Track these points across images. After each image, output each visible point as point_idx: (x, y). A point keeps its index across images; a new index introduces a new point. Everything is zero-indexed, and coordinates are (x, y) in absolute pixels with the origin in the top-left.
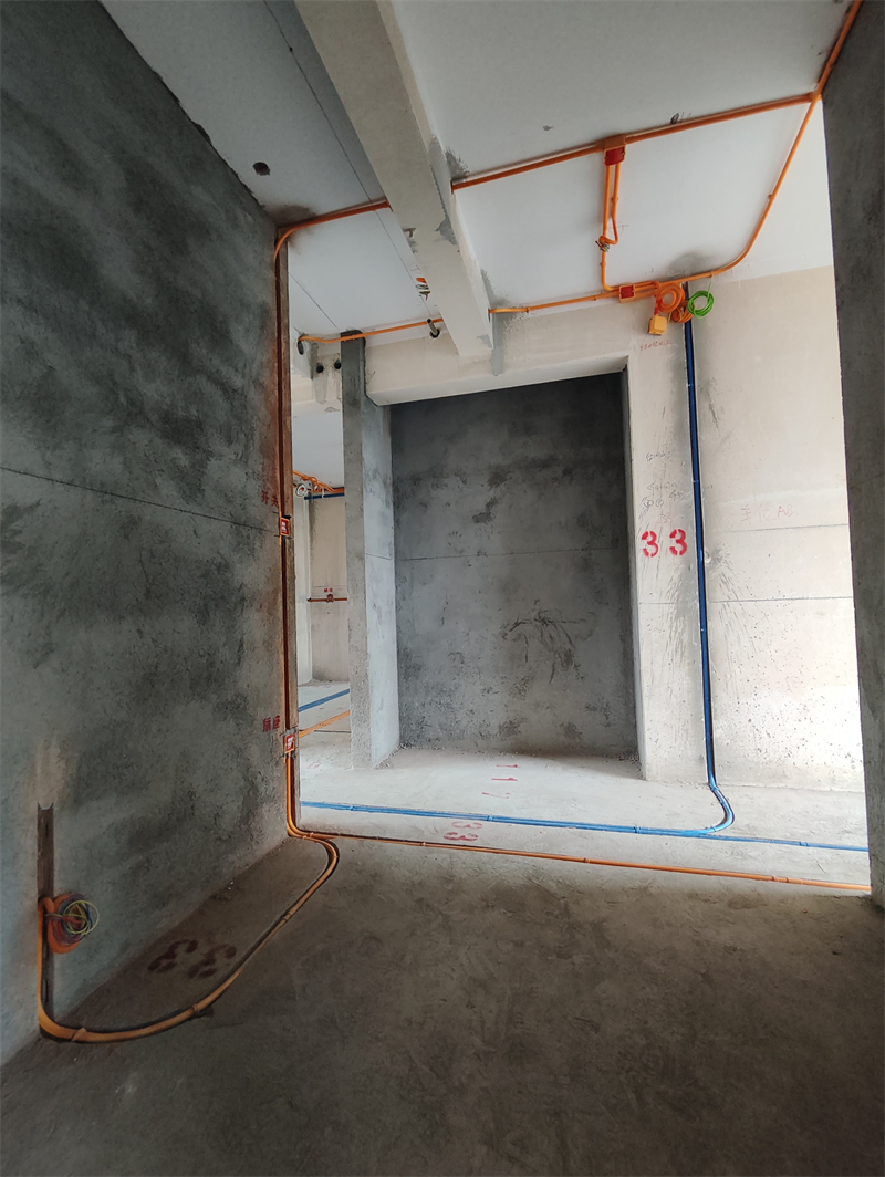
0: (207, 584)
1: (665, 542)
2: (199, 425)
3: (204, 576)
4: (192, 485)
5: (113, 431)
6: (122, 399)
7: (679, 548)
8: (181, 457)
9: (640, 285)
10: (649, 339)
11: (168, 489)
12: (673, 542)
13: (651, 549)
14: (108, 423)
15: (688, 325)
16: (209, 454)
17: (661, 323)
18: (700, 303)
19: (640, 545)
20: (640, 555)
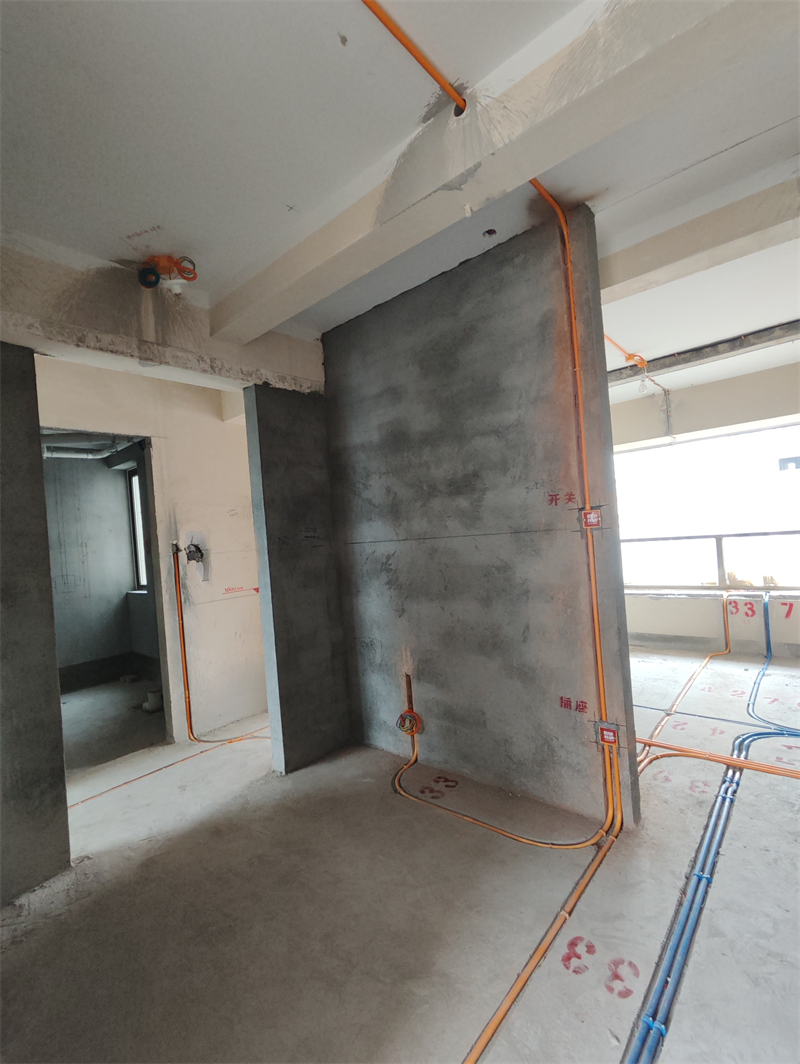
0: (489, 581)
2: (476, 475)
3: (486, 576)
4: (472, 518)
5: (422, 506)
6: (425, 488)
8: (463, 502)
11: (454, 525)
14: (419, 504)
16: (484, 491)
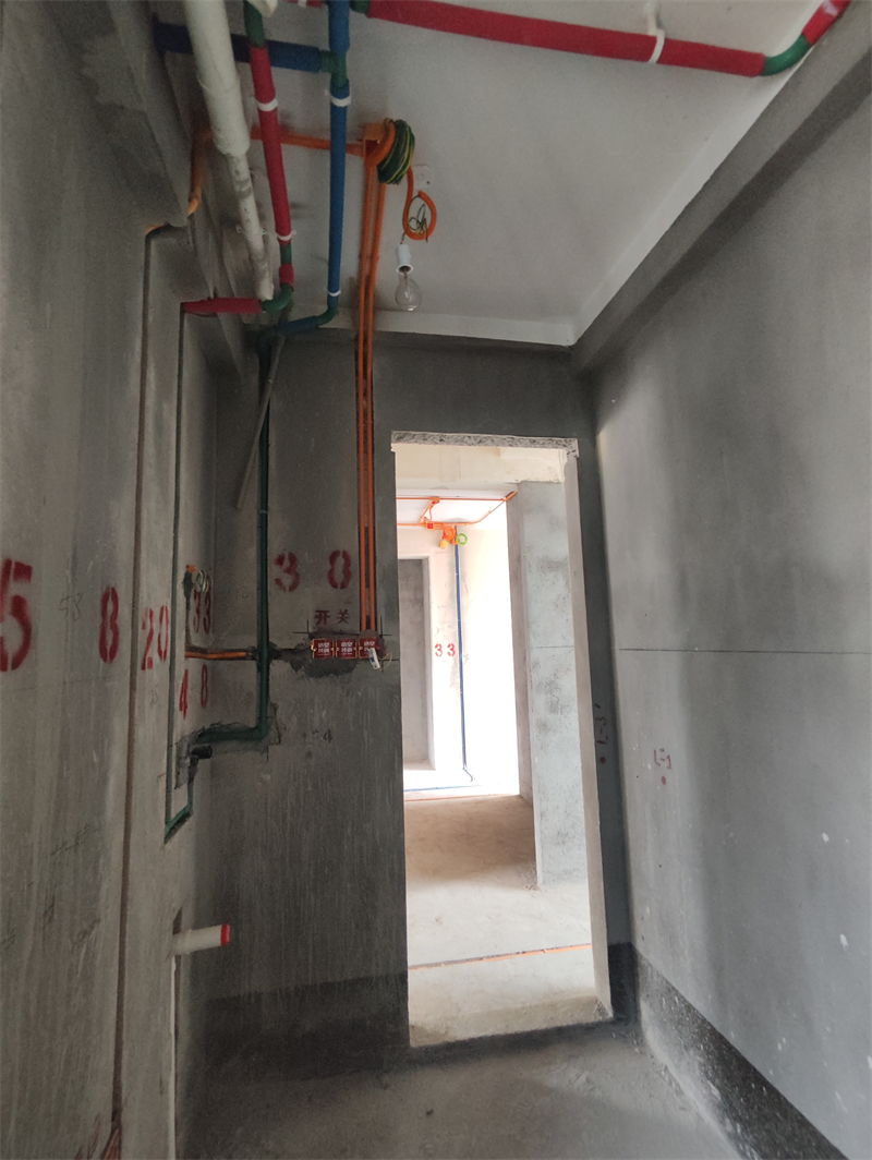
1: (446, 650)
7: (451, 652)
9: (436, 523)
10: (439, 549)
12: (449, 650)
13: (439, 653)
15: (456, 547)
17: (445, 543)
18: (462, 538)
19: (434, 650)
20: (434, 656)
